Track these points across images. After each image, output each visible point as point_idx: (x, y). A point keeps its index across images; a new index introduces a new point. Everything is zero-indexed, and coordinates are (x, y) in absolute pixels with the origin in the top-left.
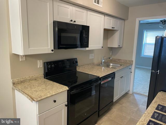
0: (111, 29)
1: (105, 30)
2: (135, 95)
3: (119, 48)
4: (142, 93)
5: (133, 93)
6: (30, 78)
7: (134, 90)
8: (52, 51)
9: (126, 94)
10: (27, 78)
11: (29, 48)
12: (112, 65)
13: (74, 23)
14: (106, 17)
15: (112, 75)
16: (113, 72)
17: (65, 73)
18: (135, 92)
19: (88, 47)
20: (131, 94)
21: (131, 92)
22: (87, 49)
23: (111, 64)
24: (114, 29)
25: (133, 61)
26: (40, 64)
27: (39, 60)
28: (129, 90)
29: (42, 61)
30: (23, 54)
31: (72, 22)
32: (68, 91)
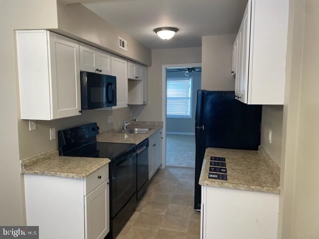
0: (135, 79)
1: (129, 80)
2: (169, 169)
3: (144, 105)
4: (177, 165)
5: (166, 167)
6: (43, 156)
7: (167, 164)
8: (81, 112)
9: (158, 171)
10: (40, 157)
11: (58, 109)
12: (137, 131)
13: (100, 73)
14: (130, 64)
15: (145, 143)
16: (146, 138)
17: (82, 146)
18: (169, 165)
19: (116, 105)
20: (164, 169)
21: (163, 167)
22: (114, 108)
23: (136, 129)
24: (138, 79)
25: (163, 122)
26: (52, 134)
27: (51, 128)
28: (161, 165)
29: (54, 130)
30: (52, 119)
31: (97, 72)
32: (110, 164)
